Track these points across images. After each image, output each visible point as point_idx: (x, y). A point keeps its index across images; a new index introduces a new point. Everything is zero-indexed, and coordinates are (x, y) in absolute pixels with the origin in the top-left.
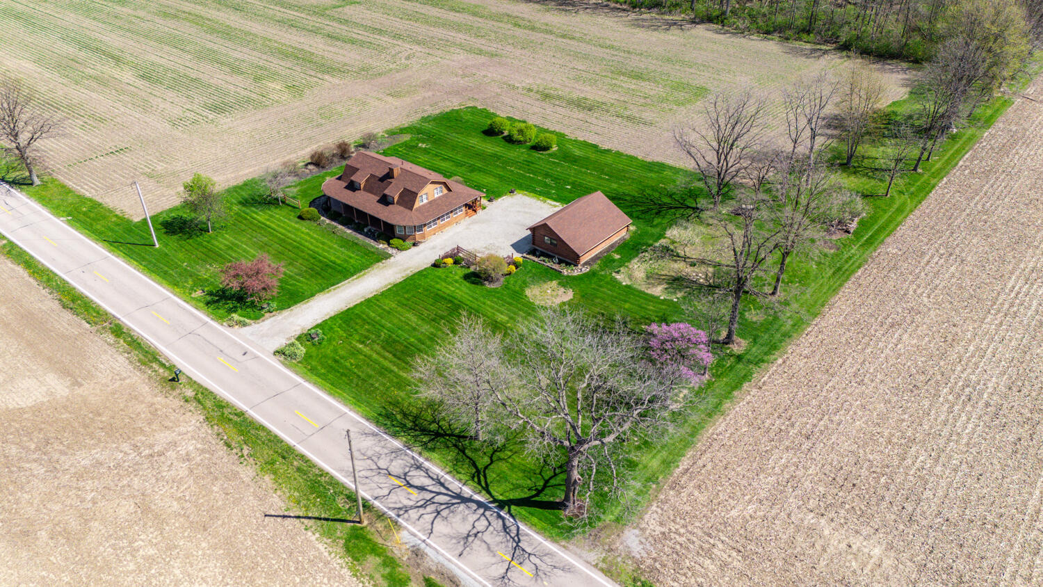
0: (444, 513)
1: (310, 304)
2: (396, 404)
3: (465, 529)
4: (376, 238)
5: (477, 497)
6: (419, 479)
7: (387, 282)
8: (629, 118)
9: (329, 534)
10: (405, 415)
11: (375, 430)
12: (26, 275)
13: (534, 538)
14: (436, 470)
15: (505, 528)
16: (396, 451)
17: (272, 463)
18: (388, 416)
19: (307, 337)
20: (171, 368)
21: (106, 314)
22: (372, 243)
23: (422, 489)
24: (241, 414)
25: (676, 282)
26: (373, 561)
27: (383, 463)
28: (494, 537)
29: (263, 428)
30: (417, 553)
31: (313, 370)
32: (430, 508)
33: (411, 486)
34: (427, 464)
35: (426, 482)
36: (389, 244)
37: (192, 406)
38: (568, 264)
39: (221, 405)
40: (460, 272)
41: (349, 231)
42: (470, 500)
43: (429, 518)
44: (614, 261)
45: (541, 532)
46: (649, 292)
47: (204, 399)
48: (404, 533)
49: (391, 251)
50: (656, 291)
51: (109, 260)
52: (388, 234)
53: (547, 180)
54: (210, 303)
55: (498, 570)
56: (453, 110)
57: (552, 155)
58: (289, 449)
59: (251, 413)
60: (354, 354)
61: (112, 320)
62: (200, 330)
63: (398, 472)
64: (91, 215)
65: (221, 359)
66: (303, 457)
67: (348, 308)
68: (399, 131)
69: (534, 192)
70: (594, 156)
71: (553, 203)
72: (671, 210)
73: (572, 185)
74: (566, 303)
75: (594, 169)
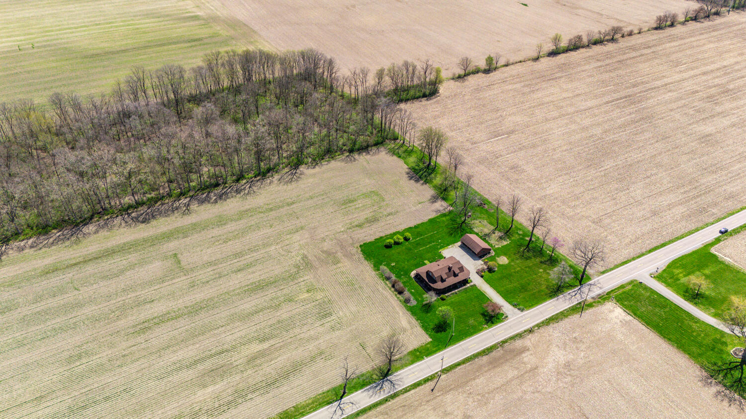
0: (583, 292)
2: (546, 294)
3: (587, 290)
4: (465, 285)
5: (579, 287)
6: (574, 294)
7: (490, 288)
8: (390, 214)
10: (550, 293)
11: (556, 298)
12: (465, 365)
13: (591, 282)
14: (570, 291)
15: (588, 285)
16: (564, 296)
18: (551, 296)
19: (515, 306)
20: (525, 331)
21: (494, 344)
22: (466, 287)
23: (576, 294)
24: (547, 319)
25: (501, 238)
26: (594, 304)
27: (567, 298)
28: (590, 287)
30: (593, 298)
31: (530, 306)
32: (581, 294)
34: (568, 292)
36: (468, 283)
37: (540, 328)
38: (490, 252)
39: (543, 322)
40: (487, 273)
41: (456, 290)
42: (580, 289)
43: (584, 294)
45: (589, 281)
47: (539, 326)
48: (588, 299)
49: (472, 284)
50: (505, 243)
51: (462, 344)
52: (465, 282)
53: (433, 244)
54: (493, 323)
55: (599, 288)
56: (361, 251)
57: (413, 239)
58: (561, 312)
59: (547, 317)
60: (524, 298)
61: (498, 343)
62: (509, 325)
63: (570, 297)
64: (424, 351)
65: (524, 321)
66: (564, 311)
67: (502, 297)
68: (376, 267)
69: (441, 248)
70: (419, 230)
71: (450, 247)
72: (463, 227)
73: (438, 240)
74: (508, 259)
75: (429, 233)
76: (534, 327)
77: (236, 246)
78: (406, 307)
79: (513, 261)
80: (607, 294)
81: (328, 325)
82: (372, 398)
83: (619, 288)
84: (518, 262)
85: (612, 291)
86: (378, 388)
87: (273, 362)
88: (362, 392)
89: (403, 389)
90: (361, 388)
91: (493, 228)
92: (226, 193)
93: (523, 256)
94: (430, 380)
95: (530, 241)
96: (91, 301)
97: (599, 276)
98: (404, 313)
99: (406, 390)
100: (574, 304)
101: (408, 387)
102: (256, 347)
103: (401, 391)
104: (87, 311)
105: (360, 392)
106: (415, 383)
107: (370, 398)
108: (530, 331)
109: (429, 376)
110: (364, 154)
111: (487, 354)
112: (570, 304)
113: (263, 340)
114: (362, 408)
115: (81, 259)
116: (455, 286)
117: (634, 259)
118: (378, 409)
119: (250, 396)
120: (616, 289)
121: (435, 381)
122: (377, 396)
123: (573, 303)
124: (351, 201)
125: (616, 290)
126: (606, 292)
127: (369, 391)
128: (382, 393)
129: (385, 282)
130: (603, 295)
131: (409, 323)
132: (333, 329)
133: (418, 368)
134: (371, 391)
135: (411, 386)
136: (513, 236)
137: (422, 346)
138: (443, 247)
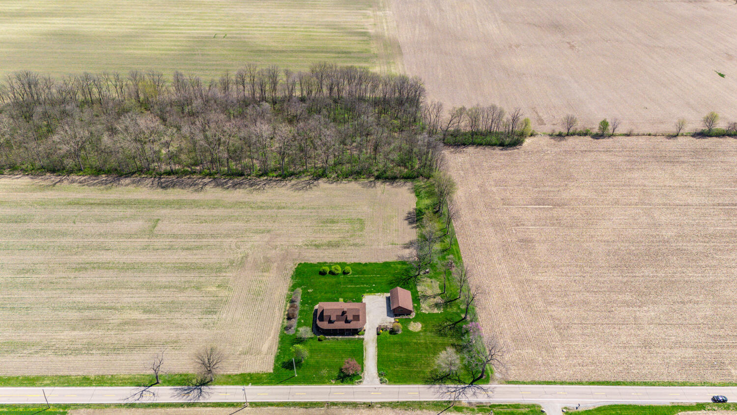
0: (465, 392)
1: (367, 365)
2: (424, 378)
3: (472, 393)
4: (353, 335)
5: (466, 386)
7: (374, 348)
8: (354, 245)
9: (451, 411)
10: (430, 379)
11: (430, 386)
12: (276, 408)
13: (485, 386)
14: (452, 386)
15: (478, 388)
16: (440, 388)
17: (420, 407)
18: (427, 381)
19: (380, 375)
20: (364, 403)
21: (323, 402)
22: (353, 337)
23: (455, 391)
24: (398, 402)
25: (437, 305)
26: (465, 410)
27: (441, 391)
28: (478, 391)
29: (408, 401)
30: (470, 403)
31: (395, 382)
32: (461, 393)
33: (452, 392)
34: (449, 386)
35: (454, 389)
36: (358, 335)
37: (383, 407)
38: (410, 314)
39: (390, 403)
40: (387, 333)
41: (341, 337)
42: (465, 388)
43: (463, 395)
44: (417, 307)
45: (484, 384)
46: (434, 312)
47: (383, 405)
48: (463, 402)
49: (361, 337)
50: (436, 311)
51: (292, 388)
52: (355, 332)
53: (365, 285)
54: (342, 382)
55: (486, 396)
56: (296, 269)
57: (353, 274)
58: (420, 402)
59: (400, 400)
60: (398, 372)
61: (327, 403)
62: (355, 390)
63: (446, 391)
64: (255, 378)
65: (372, 393)
66: (425, 401)
67: (378, 361)
68: (293, 288)
69: (367, 292)
70: (365, 268)
71: (378, 294)
72: (409, 280)
73: (374, 284)
74: (422, 327)
75: (372, 274)
76: (377, 403)
77: (205, 228)
78: (282, 332)
79: (425, 331)
80: (490, 407)
81: (204, 321)
82: (173, 398)
83: (508, 406)
84: (429, 334)
85: (500, 405)
86: (186, 392)
87: (136, 332)
88: (171, 389)
89: (204, 403)
90: (174, 385)
91: (439, 291)
92: (241, 184)
93: (440, 331)
94: (234, 406)
95: (463, 319)
96: (74, 234)
97: (501, 384)
98: (273, 338)
99: (206, 405)
100: (444, 400)
101: (210, 403)
102: (137, 315)
103: (201, 403)
104: (65, 241)
105: (170, 387)
106: (218, 402)
107: (171, 397)
108: (370, 406)
109: (235, 402)
110: (388, 183)
111: (306, 408)
112: (439, 398)
113: (146, 311)
114: (157, 402)
115: (98, 202)
116: (342, 332)
117: (562, 383)
118: (168, 410)
119: (94, 352)
120: (506, 405)
121: (238, 409)
122: (178, 398)
123: (442, 398)
124: (333, 222)
125: (505, 407)
126: (492, 404)
127: (176, 391)
128: (184, 397)
129: (286, 304)
130: (485, 405)
131: (270, 348)
132: (205, 326)
133: (234, 391)
134: (178, 392)
135: (213, 403)
136: (451, 307)
137: (258, 374)
138: (371, 292)
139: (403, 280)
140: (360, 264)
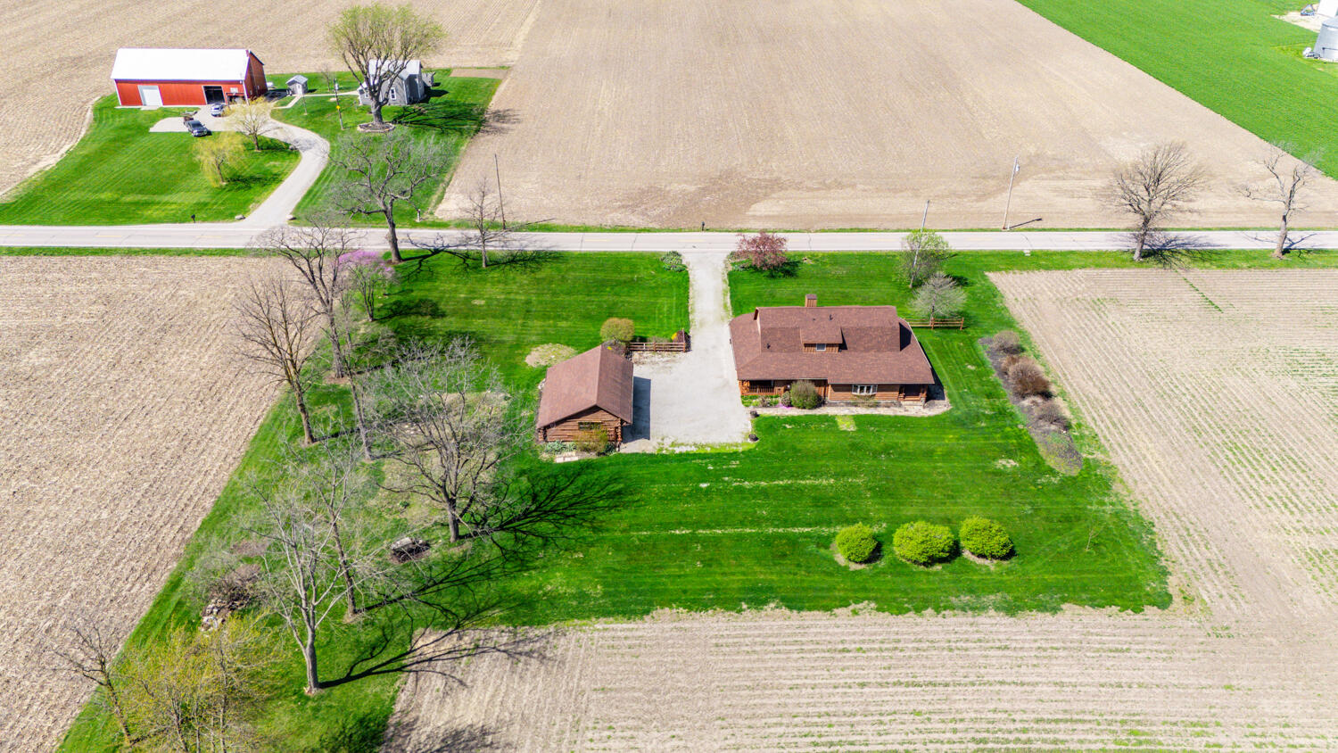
53: (748, 482)
64: (1023, 261)
69: (734, 456)
70: (763, 575)
71: (684, 449)
72: (519, 510)
73: (707, 492)
74: (524, 355)
75: (717, 541)
138: (719, 457)
139: (553, 511)
140: (795, 602)
